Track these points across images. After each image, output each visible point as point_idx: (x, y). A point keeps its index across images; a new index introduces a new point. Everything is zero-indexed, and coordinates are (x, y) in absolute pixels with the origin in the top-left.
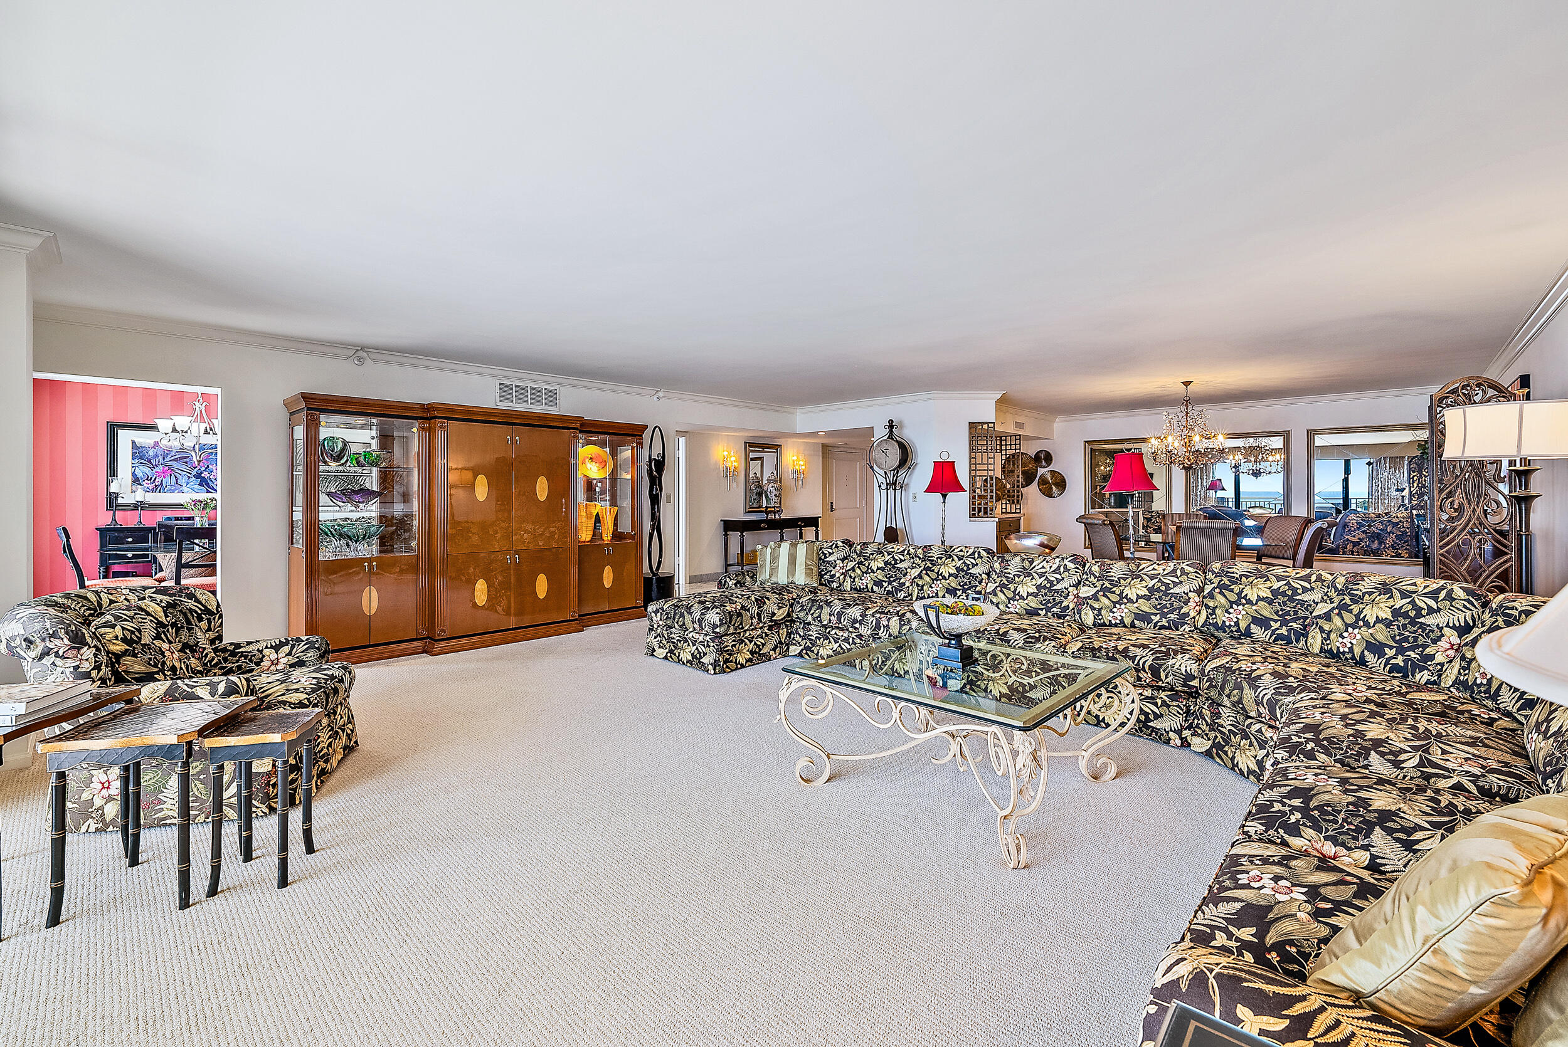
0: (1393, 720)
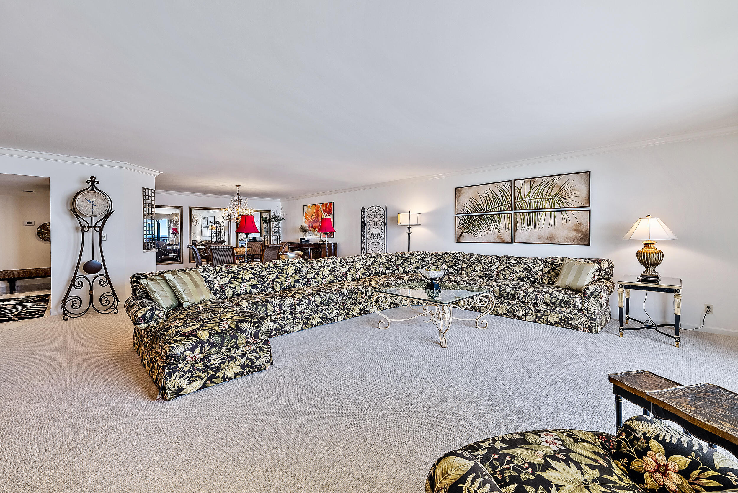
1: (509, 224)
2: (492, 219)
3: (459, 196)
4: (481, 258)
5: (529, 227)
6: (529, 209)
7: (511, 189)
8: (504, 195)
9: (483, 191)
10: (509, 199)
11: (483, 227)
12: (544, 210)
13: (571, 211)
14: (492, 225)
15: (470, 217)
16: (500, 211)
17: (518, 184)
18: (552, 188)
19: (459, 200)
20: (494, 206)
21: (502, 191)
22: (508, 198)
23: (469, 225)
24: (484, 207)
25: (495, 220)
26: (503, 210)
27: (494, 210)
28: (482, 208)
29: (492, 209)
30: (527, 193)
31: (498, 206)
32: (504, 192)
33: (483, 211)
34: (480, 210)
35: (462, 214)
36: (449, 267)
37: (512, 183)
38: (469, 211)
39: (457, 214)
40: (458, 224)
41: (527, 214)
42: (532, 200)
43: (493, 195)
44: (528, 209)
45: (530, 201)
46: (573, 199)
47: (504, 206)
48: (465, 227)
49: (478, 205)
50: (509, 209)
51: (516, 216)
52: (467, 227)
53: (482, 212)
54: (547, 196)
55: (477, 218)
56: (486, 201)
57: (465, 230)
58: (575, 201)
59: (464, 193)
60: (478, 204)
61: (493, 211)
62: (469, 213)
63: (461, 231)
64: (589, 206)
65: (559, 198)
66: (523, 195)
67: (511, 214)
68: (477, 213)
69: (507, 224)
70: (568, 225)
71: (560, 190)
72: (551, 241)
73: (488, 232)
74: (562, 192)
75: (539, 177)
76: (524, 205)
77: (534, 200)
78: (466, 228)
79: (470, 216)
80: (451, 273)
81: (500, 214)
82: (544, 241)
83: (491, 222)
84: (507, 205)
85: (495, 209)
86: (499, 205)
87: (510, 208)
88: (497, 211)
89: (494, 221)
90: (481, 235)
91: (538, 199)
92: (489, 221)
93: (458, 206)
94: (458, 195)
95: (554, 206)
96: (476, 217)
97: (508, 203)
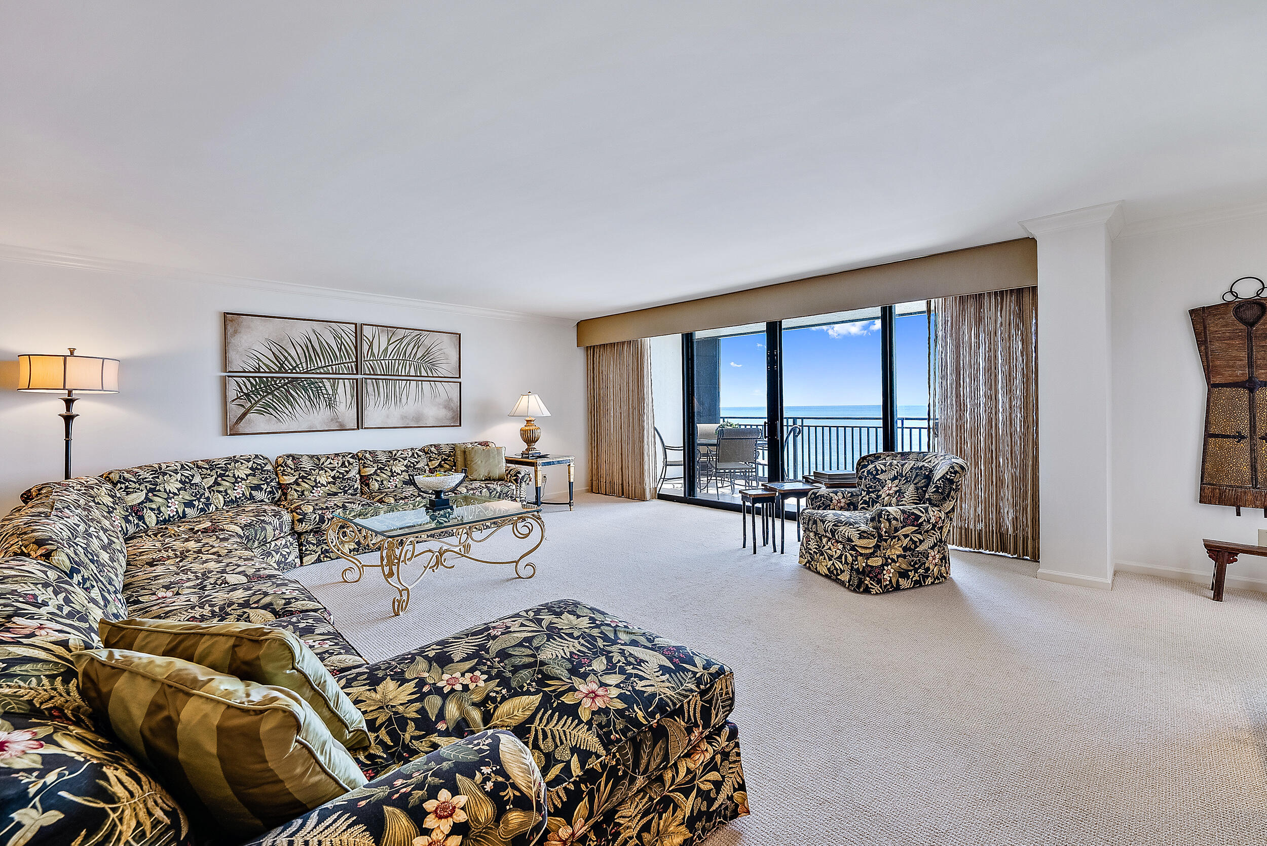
0: (230, 605)
1: (352, 396)
2: (320, 387)
3: (236, 332)
4: (319, 460)
5: (386, 402)
6: (386, 375)
7: (356, 337)
8: (343, 347)
9: (300, 332)
10: (352, 355)
11: (301, 401)
12: (408, 378)
13: (441, 382)
14: (319, 398)
15: (267, 380)
16: (336, 374)
17: (367, 332)
18: (418, 348)
19: (234, 341)
20: (323, 363)
21: (339, 338)
22: (351, 353)
23: (264, 397)
24: (301, 363)
25: (326, 390)
26: (341, 372)
27: (322, 371)
28: (297, 365)
29: (318, 368)
30: (382, 348)
31: (331, 363)
32: (343, 340)
33: (298, 371)
34: (291, 368)
35: (245, 372)
36: (253, 488)
37: (358, 329)
38: (264, 367)
39: (229, 372)
40: (232, 393)
41: (383, 382)
42: (390, 361)
43: (320, 343)
44: (384, 375)
45: (387, 362)
46: (443, 366)
47: (342, 365)
48: (253, 402)
49: (286, 359)
50: (352, 370)
51: (366, 383)
52: (259, 400)
53: (297, 373)
54: (412, 358)
55: (286, 384)
56: (306, 352)
57: (251, 407)
58: (445, 369)
59: (249, 327)
60: (286, 355)
61: (321, 373)
62: (262, 372)
63: (242, 410)
64: (460, 377)
65: (426, 362)
66: (376, 351)
67: (357, 380)
68: (283, 373)
69: (349, 396)
70: (437, 400)
71: (428, 352)
72: (417, 423)
73: (311, 411)
74: (429, 355)
75: (401, 328)
76: (377, 367)
77: (393, 361)
78: (256, 402)
79: (267, 378)
80: (259, 501)
81: (335, 379)
82: (408, 424)
83: (318, 393)
84: (349, 365)
85: (325, 369)
86: (334, 363)
87: (355, 370)
88: (330, 374)
89: (324, 392)
90: (293, 417)
91: (399, 360)
92: (312, 390)
93: (232, 355)
94: (230, 330)
95: (420, 373)
96: (282, 381)
97: (351, 360)
